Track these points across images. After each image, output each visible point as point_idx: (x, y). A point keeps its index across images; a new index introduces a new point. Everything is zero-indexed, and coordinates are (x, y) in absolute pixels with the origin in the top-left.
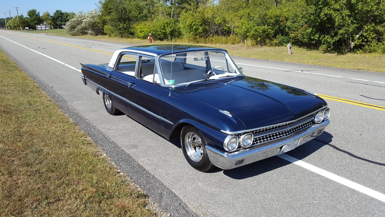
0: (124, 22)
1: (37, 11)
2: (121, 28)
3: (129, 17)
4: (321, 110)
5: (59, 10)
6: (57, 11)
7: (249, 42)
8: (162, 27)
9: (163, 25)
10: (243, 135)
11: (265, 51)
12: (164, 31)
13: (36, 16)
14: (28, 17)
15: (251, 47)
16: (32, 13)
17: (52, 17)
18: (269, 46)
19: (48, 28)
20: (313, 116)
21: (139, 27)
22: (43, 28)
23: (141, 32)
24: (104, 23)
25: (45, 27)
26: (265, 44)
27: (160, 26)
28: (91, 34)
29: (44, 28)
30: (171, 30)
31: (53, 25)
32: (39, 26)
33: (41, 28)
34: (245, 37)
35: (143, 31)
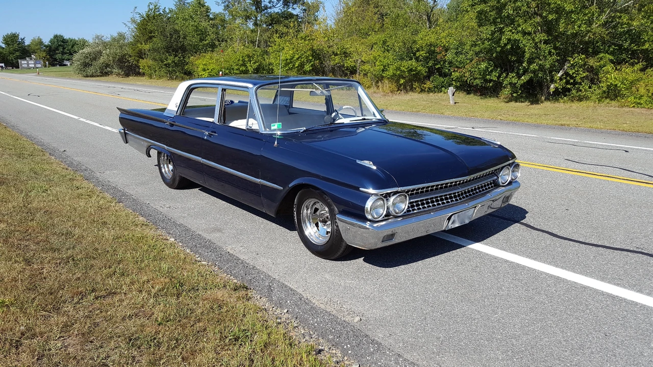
0: (174, 53)
1: (21, 36)
2: (169, 64)
3: (183, 45)
4: (507, 165)
5: (58, 34)
6: (56, 37)
7: (387, 85)
8: (241, 62)
9: (241, 59)
10: (393, 195)
11: (412, 100)
12: (244, 69)
13: (19, 44)
14: (3, 46)
15: (390, 94)
16: (12, 39)
17: (45, 46)
18: (419, 93)
19: (39, 66)
20: (496, 173)
21: (199, 62)
22: (30, 66)
23: (204, 70)
24: (141, 55)
25: (35, 64)
26: (412, 89)
27: (237, 60)
28: (118, 75)
29: (33, 66)
30: (255, 66)
31: (48, 60)
32: (23, 62)
33: (28, 64)
34: (379, 79)
35: (208, 69)
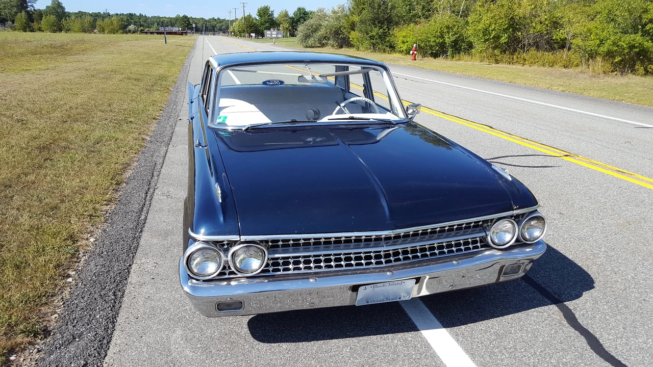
0: (380, 25)
1: (271, 9)
2: (374, 36)
3: (390, 16)
5: (301, 7)
6: (299, 9)
7: (599, 63)
8: (439, 34)
9: (439, 30)
12: (441, 41)
13: (269, 16)
14: (258, 18)
15: (602, 75)
16: (264, 12)
17: (291, 18)
18: (642, 76)
19: (280, 36)
20: (483, 227)
21: (402, 34)
22: (273, 36)
23: (403, 42)
24: (353, 27)
25: (277, 34)
26: (633, 71)
27: (434, 32)
28: (333, 46)
29: (275, 36)
30: (453, 38)
31: (290, 31)
32: (268, 32)
33: (271, 34)
34: (592, 55)
35: (407, 42)
